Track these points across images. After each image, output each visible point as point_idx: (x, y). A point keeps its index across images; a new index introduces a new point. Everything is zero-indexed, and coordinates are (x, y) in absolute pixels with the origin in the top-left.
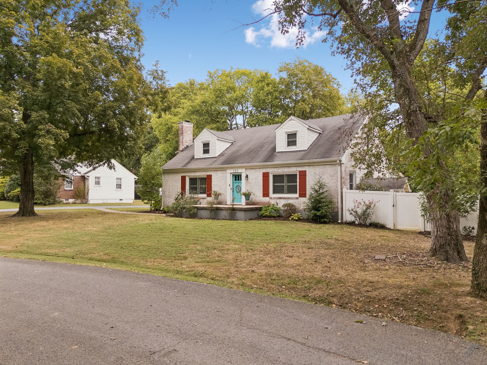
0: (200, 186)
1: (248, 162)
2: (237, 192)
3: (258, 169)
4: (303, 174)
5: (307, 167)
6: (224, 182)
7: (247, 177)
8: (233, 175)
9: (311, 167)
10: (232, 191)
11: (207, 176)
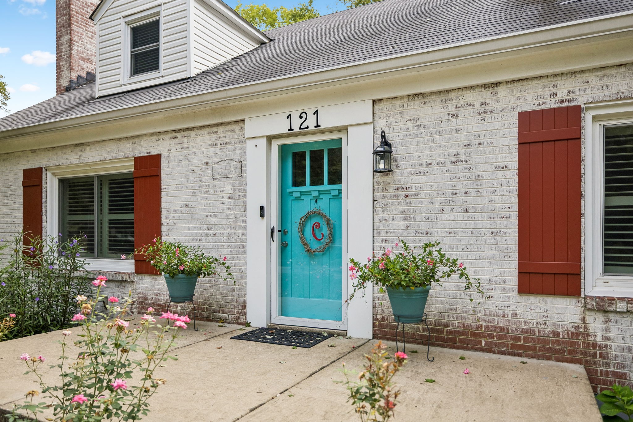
0: (107, 217)
2: (311, 253)
3: (469, 97)
6: (228, 190)
7: (384, 151)
8: (283, 149)
10: (275, 246)
11: (138, 160)
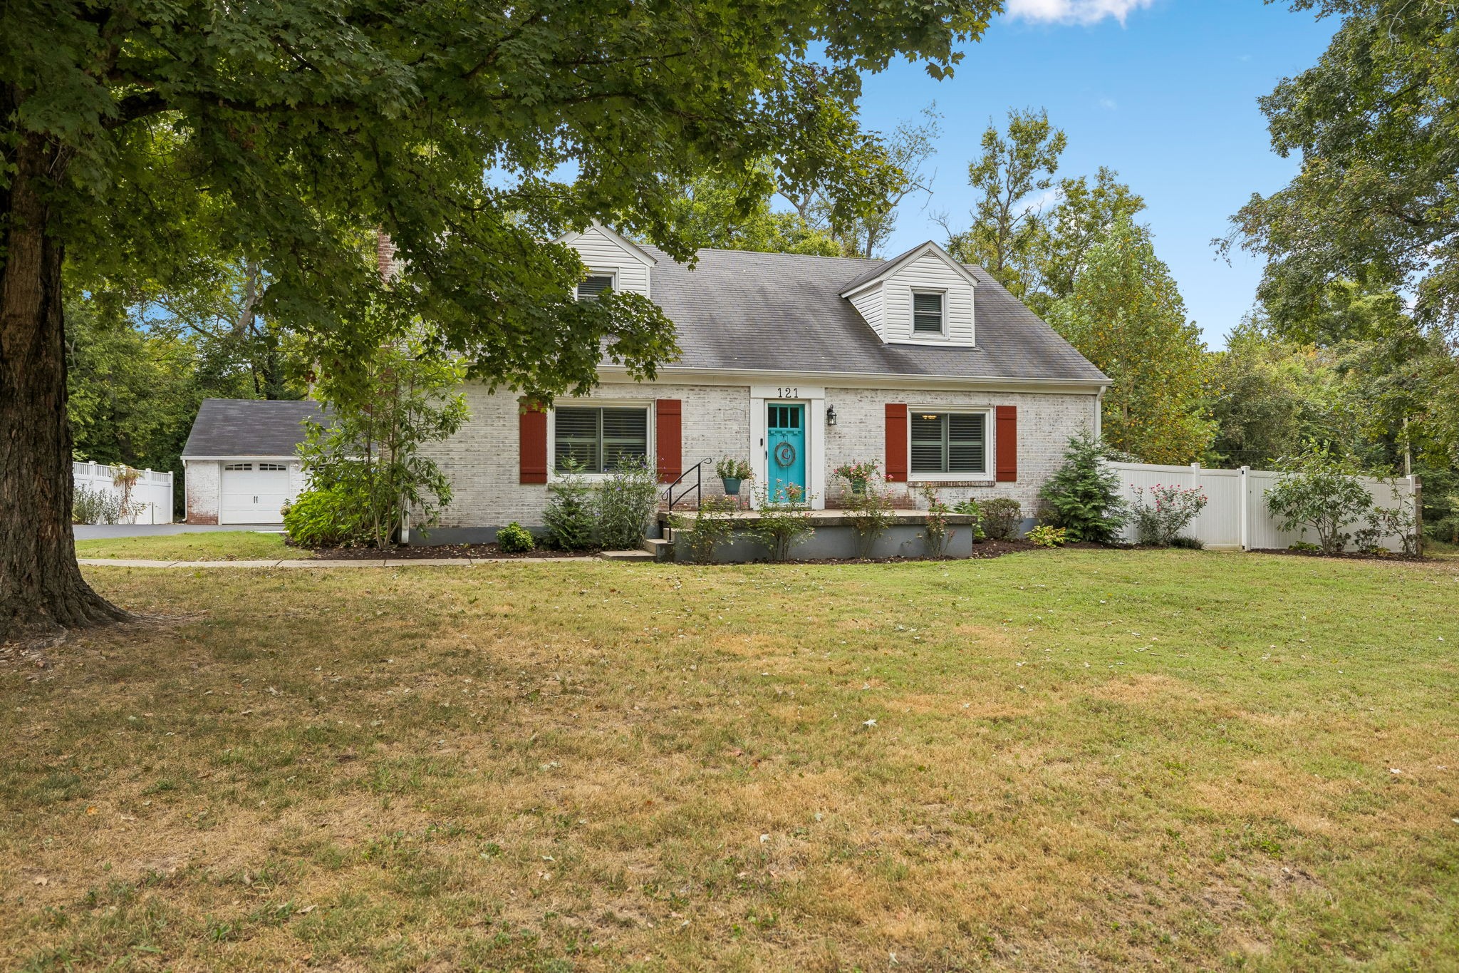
1: (834, 368)
2: (782, 466)
3: (866, 393)
4: (1007, 418)
5: (1018, 397)
7: (830, 414)
9: (1029, 398)
11: (656, 402)
